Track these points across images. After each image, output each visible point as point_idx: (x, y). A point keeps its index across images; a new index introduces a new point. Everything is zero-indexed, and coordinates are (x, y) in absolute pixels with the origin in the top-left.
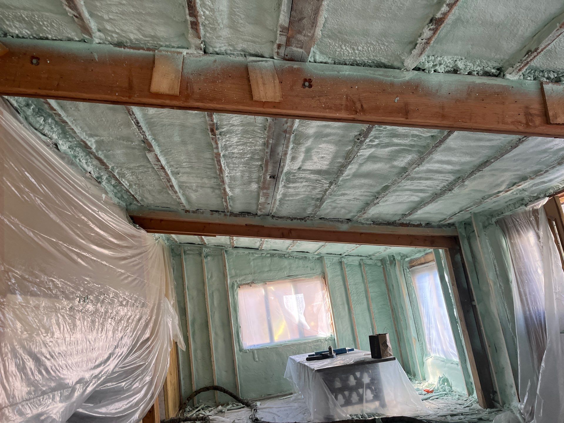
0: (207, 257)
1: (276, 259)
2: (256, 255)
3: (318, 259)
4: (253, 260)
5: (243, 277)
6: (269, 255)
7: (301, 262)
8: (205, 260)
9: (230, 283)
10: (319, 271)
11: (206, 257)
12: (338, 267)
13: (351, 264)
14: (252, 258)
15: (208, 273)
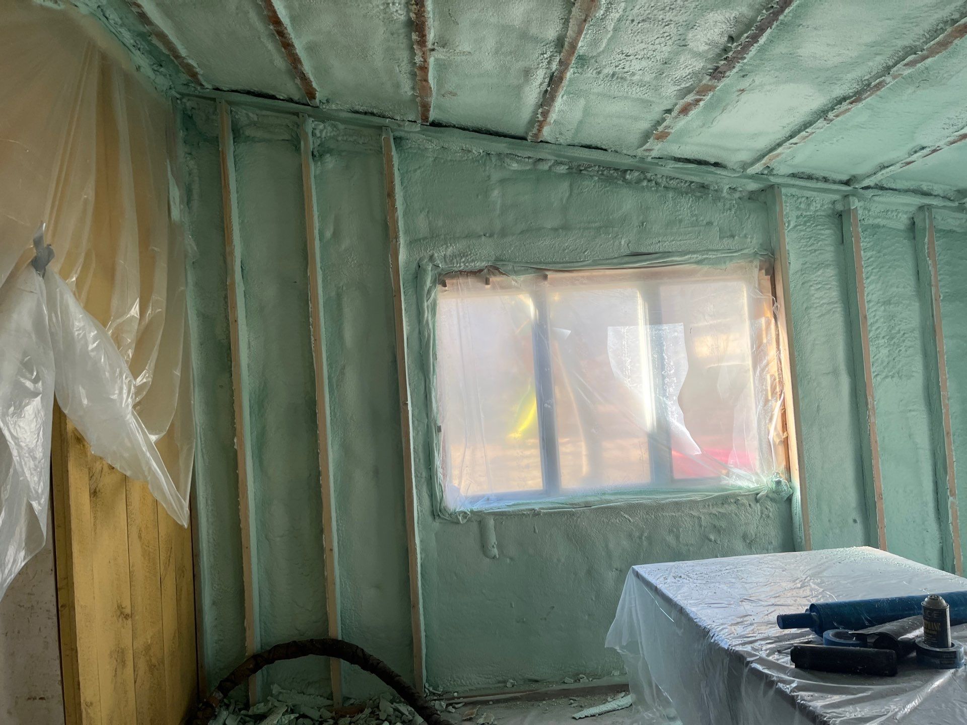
0: (321, 156)
1: (590, 186)
2: (515, 166)
3: (752, 196)
4: (502, 181)
5: (460, 246)
6: (562, 169)
7: (686, 206)
8: (313, 169)
9: (407, 263)
10: (754, 241)
11: (318, 155)
12: (827, 234)
13: (878, 226)
14: (496, 176)
15: (323, 218)
